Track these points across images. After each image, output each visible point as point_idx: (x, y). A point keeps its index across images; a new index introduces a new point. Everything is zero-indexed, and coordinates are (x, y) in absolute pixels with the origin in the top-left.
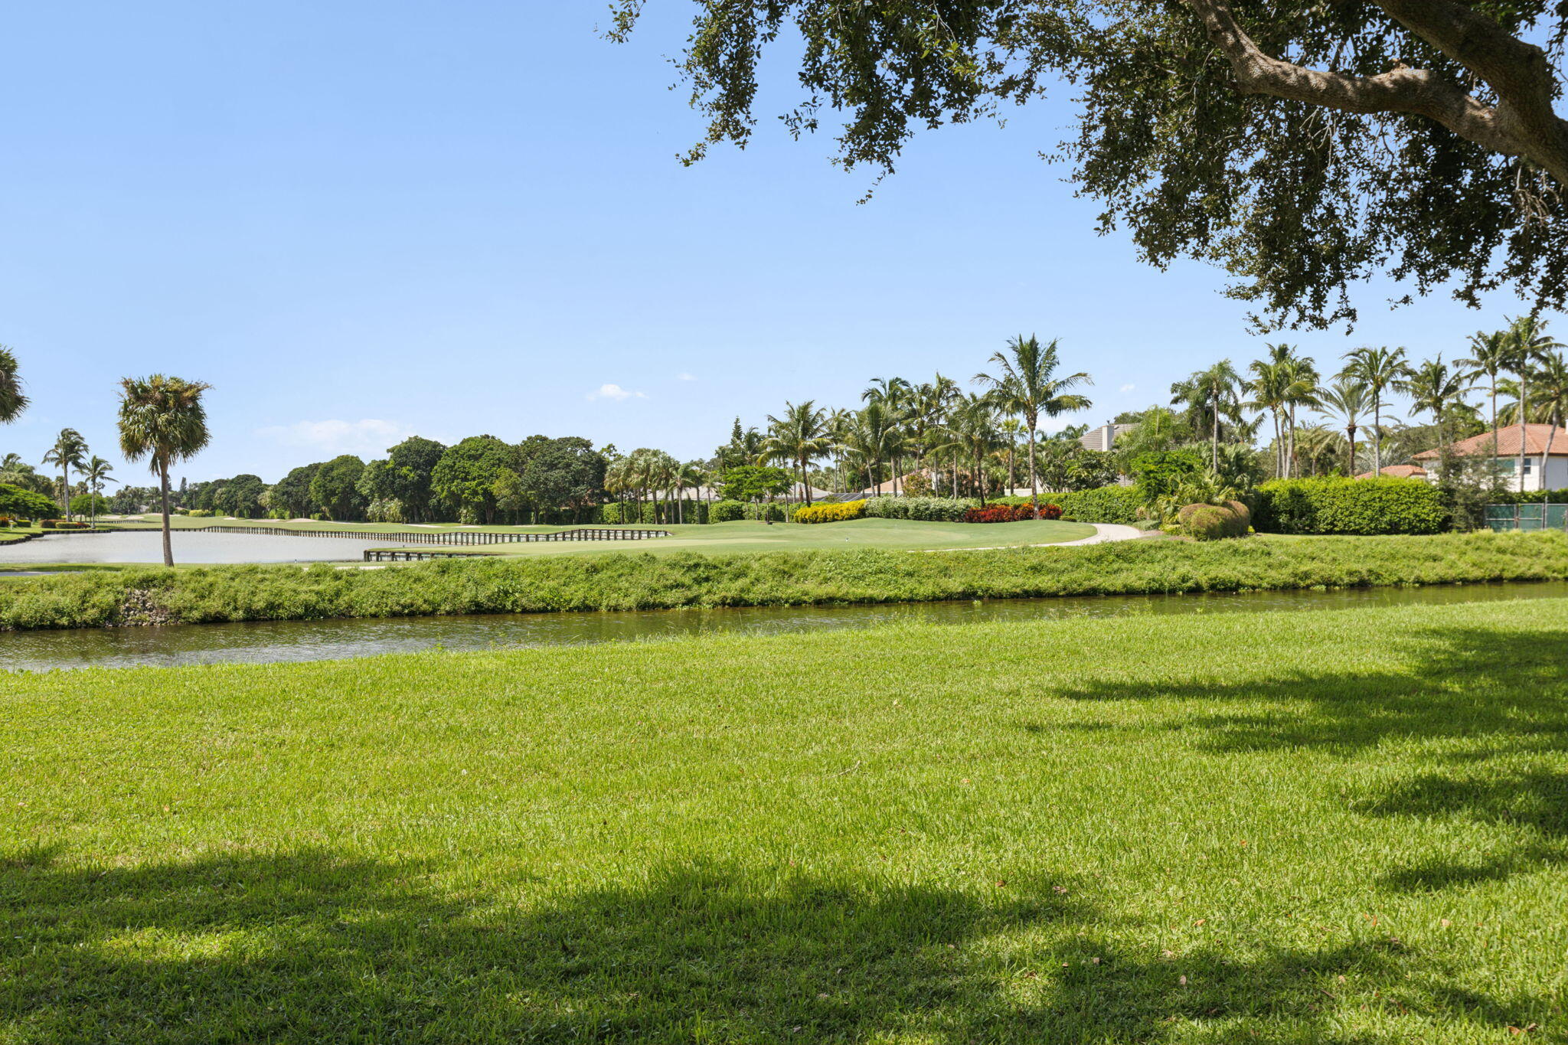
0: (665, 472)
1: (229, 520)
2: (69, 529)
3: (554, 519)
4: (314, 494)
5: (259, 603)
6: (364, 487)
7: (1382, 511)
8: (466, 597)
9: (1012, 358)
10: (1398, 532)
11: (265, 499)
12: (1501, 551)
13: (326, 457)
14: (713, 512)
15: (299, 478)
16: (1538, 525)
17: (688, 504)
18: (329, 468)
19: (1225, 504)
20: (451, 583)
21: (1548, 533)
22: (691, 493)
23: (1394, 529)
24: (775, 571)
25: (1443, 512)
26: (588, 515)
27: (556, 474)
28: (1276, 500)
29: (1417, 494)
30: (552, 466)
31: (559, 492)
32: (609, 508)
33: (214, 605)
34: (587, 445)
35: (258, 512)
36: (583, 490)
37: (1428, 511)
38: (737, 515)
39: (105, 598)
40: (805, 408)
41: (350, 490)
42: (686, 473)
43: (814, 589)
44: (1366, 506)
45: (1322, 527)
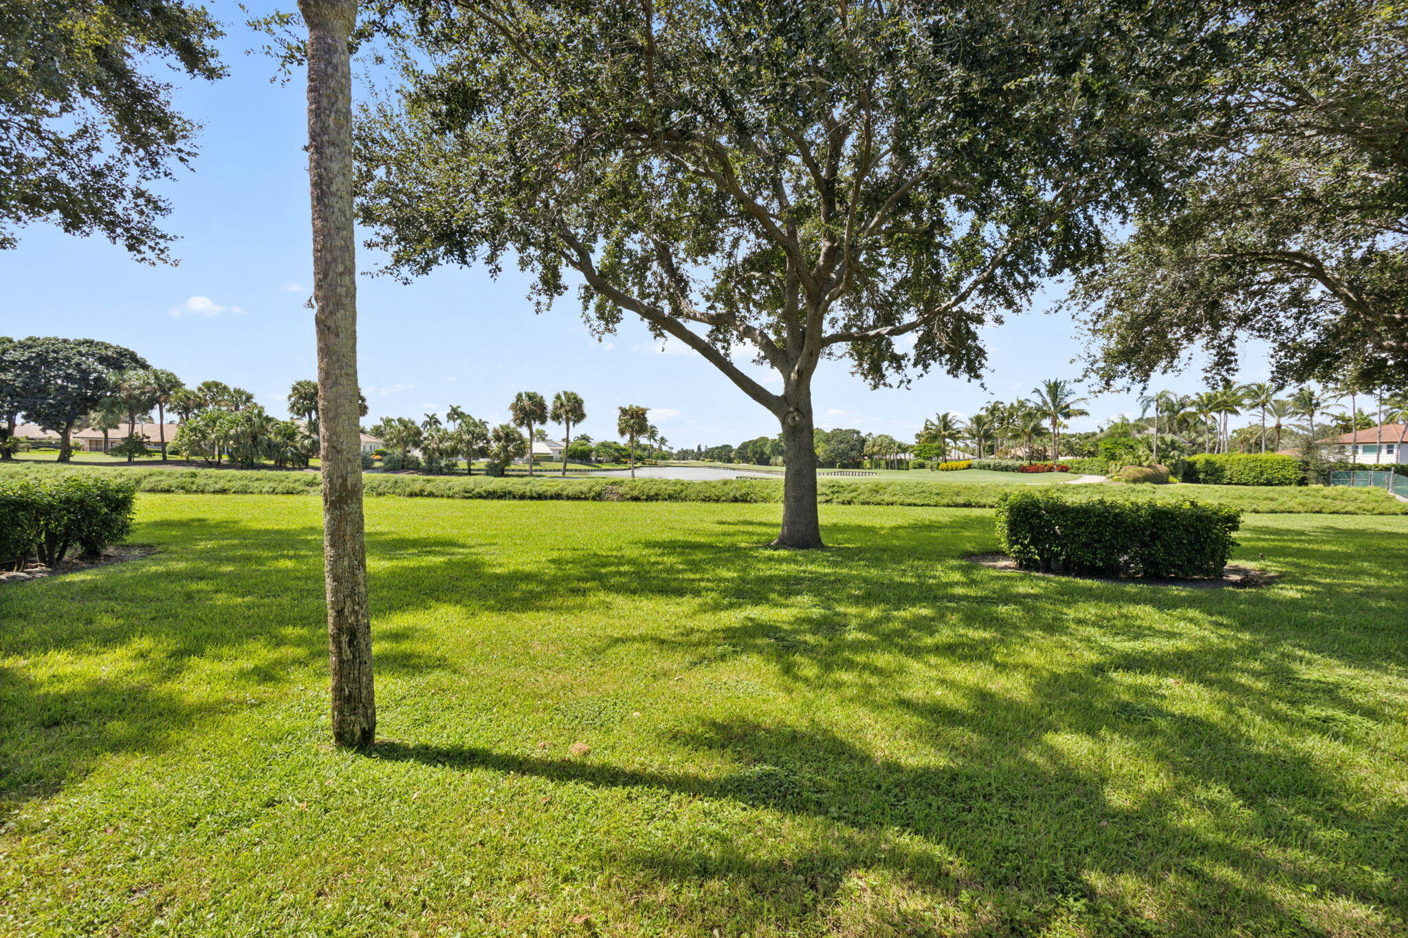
0: (889, 444)
1: (718, 464)
2: (651, 465)
3: (843, 466)
4: (750, 454)
5: (652, 493)
6: (767, 450)
7: (1262, 473)
8: (731, 495)
9: (1044, 390)
10: (1271, 485)
11: (732, 455)
12: (1325, 497)
13: (755, 437)
14: (911, 465)
15: (744, 446)
16: (1366, 484)
17: (900, 462)
18: (754, 443)
19: (1149, 466)
20: (726, 489)
21: (1371, 488)
22: (902, 456)
23: (1269, 483)
24: (871, 490)
25: (1301, 475)
26: (858, 465)
27: (842, 446)
28: (1198, 466)
29: (1284, 464)
30: (841, 442)
31: (843, 455)
32: (867, 462)
33: (635, 493)
34: (858, 433)
35: (730, 460)
36: (854, 453)
37: (1290, 473)
38: (922, 466)
39: (598, 488)
40: (945, 416)
41: (763, 453)
42: (899, 447)
43: (887, 498)
44: (1251, 470)
45: (1226, 481)
